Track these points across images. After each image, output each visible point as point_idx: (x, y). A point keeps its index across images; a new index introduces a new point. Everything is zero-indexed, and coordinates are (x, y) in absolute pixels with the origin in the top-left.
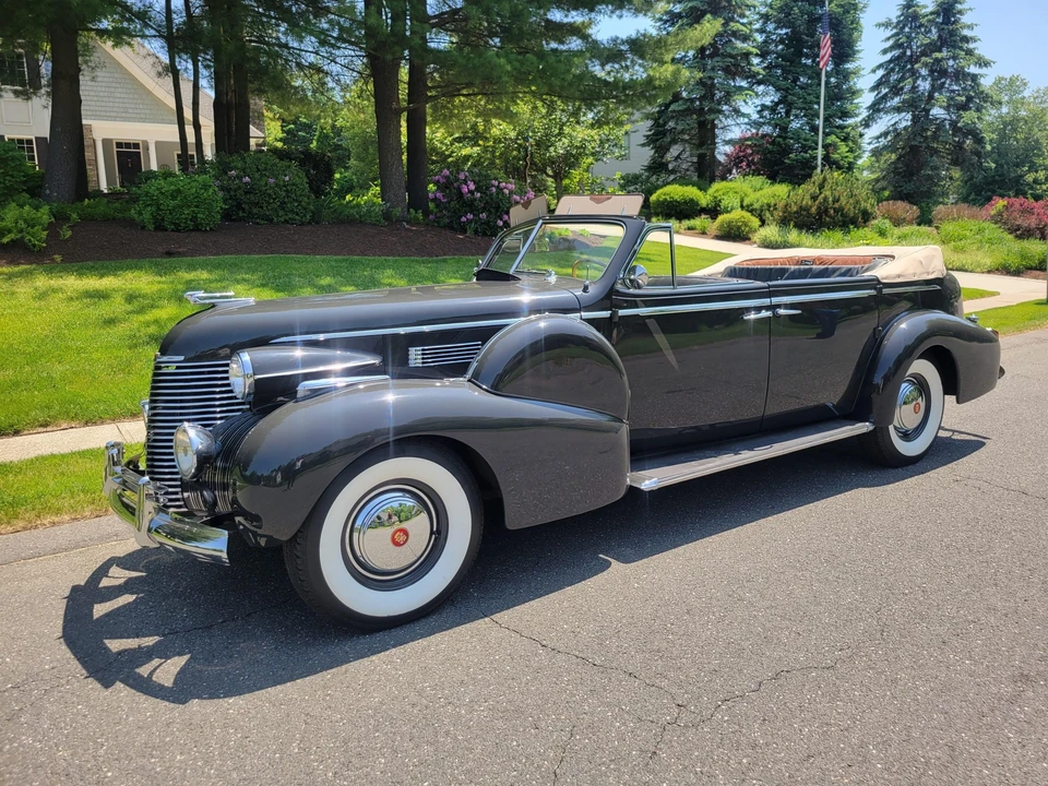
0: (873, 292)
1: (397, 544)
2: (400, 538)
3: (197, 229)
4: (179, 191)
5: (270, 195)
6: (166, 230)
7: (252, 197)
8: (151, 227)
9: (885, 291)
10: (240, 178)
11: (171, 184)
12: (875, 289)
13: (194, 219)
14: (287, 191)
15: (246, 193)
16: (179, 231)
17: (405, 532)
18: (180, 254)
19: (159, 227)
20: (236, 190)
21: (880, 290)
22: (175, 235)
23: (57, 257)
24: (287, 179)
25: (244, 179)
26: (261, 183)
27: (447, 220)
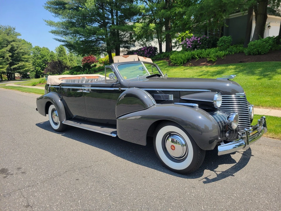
18: (244, 62)
23: (215, 64)
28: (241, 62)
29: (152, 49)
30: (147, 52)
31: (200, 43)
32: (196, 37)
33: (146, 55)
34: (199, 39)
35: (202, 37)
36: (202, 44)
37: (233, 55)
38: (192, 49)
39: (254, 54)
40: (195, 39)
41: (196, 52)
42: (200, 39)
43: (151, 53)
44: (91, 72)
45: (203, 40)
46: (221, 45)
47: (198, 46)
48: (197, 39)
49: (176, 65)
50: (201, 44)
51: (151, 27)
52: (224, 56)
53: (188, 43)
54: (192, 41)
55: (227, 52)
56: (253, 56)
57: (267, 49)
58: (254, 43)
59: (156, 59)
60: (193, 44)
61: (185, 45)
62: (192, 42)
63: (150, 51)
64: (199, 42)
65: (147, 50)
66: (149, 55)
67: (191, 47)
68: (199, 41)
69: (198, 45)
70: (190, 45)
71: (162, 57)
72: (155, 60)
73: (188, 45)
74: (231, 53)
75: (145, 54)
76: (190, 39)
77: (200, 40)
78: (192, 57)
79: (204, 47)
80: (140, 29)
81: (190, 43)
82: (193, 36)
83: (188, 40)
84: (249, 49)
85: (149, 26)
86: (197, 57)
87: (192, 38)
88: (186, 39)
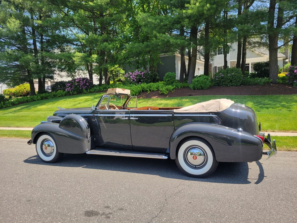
0: (171, 115)
2: (46, 148)
3: (202, 89)
5: (228, 79)
7: (223, 80)
8: (192, 89)
9: (175, 115)
13: (201, 86)
14: (233, 77)
15: (222, 79)
18: (192, 95)
19: (194, 89)
20: (220, 78)
21: (173, 115)
23: (168, 96)
24: (233, 74)
25: (222, 75)
26: (226, 76)
27: (291, 82)
28: (190, 95)
29: (88, 81)
30: (83, 83)
31: (144, 77)
32: (140, 72)
33: (82, 86)
34: (143, 73)
35: (145, 72)
36: (146, 78)
37: (180, 89)
38: (136, 83)
39: (198, 89)
40: (139, 73)
41: (144, 85)
42: (144, 74)
43: (87, 85)
44: (8, 105)
45: (146, 74)
46: (167, 80)
47: (142, 80)
48: (141, 73)
50: (144, 79)
51: (93, 58)
52: (173, 90)
53: (131, 77)
55: (174, 87)
56: (198, 90)
57: (207, 85)
58: (197, 79)
59: (95, 91)
60: (137, 77)
61: (129, 79)
62: (137, 76)
63: (86, 83)
64: (142, 76)
65: (83, 81)
66: (85, 86)
67: (135, 80)
70: (134, 79)
71: (103, 90)
72: (93, 93)
73: (132, 79)
74: (177, 88)
75: (80, 85)
76: (133, 73)
77: (144, 75)
78: (143, 90)
79: (147, 81)
80: (80, 59)
81: (134, 77)
82: (136, 70)
83: (131, 73)
84: (193, 85)
85: (91, 57)
86: (149, 90)
87: (135, 72)
88: (129, 72)
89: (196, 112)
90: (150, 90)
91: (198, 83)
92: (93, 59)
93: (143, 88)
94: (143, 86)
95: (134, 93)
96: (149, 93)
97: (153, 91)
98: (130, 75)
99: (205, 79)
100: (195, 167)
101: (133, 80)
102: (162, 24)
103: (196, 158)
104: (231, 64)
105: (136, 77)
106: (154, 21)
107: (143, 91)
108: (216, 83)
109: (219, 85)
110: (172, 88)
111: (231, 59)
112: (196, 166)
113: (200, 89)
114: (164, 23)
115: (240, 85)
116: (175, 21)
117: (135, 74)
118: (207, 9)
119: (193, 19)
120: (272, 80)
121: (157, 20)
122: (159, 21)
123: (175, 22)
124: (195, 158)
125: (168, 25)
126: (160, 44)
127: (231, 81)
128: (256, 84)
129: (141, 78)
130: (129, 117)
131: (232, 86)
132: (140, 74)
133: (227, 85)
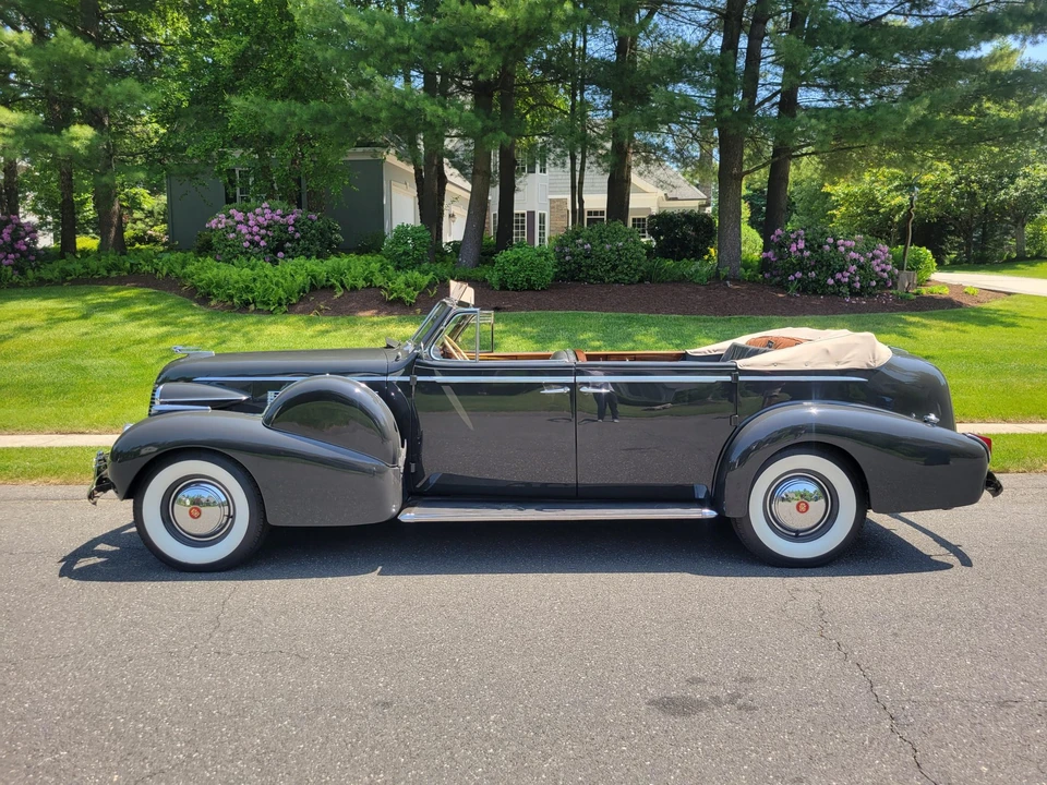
0: (728, 378)
1: (193, 517)
2: (196, 514)
3: (531, 288)
4: (519, 259)
5: (604, 259)
6: (508, 289)
7: (589, 261)
8: (497, 287)
9: (741, 378)
10: (582, 245)
11: (516, 252)
12: (731, 375)
13: (528, 281)
14: (619, 255)
15: (586, 258)
16: (517, 290)
17: (199, 511)
18: (504, 309)
19: (504, 287)
20: (578, 255)
21: (736, 377)
22: (511, 294)
23: (417, 310)
24: (621, 244)
25: (586, 247)
26: (598, 249)
27: (778, 278)
31: (298, 235)
32: (279, 212)
34: (291, 219)
35: (298, 216)
36: (303, 237)
38: (266, 254)
40: (277, 218)
42: (296, 220)
43: (19, 251)
45: (304, 224)
47: (288, 245)
48: (283, 217)
49: (252, 307)
50: (298, 240)
51: (77, 139)
52: (430, 288)
53: (243, 229)
54: (266, 223)
56: (515, 293)
57: (548, 275)
58: (515, 255)
59: (63, 280)
60: (270, 234)
61: (232, 236)
62: (267, 228)
63: (15, 240)
64: (290, 229)
66: (11, 256)
67: (263, 243)
68: (293, 225)
69: (290, 241)
70: (257, 238)
71: (105, 273)
73: (247, 237)
76: (251, 215)
77: (297, 225)
78: (312, 284)
79: (308, 250)
80: (11, 137)
81: (256, 229)
82: (264, 206)
83: (239, 216)
84: (500, 273)
85: (64, 131)
86: (338, 284)
87: (258, 210)
88: (231, 212)
89: (809, 368)
90: (343, 286)
91: (517, 268)
92: (76, 144)
93: (314, 277)
94: (312, 271)
95: (281, 292)
96: (339, 294)
97: (354, 288)
98: (238, 223)
99: (539, 255)
100: (797, 536)
101: (252, 242)
102: (392, 41)
103: (807, 508)
104: (551, 208)
105: (263, 232)
106: (364, 27)
107: (313, 288)
108: (565, 272)
109: (572, 279)
110: (425, 280)
111: (551, 192)
112: (797, 532)
113: (522, 290)
114: (399, 40)
115: (641, 281)
116: (435, 38)
117: (260, 219)
118: (563, 18)
119: (503, 44)
120: (728, 268)
121: (377, 26)
122: (383, 31)
123: (436, 44)
124: (803, 508)
125: (412, 51)
126: (383, 115)
127: (614, 267)
128: (682, 280)
129: (285, 236)
130: (573, 386)
131: (616, 281)
132: (282, 221)
133: (602, 280)
